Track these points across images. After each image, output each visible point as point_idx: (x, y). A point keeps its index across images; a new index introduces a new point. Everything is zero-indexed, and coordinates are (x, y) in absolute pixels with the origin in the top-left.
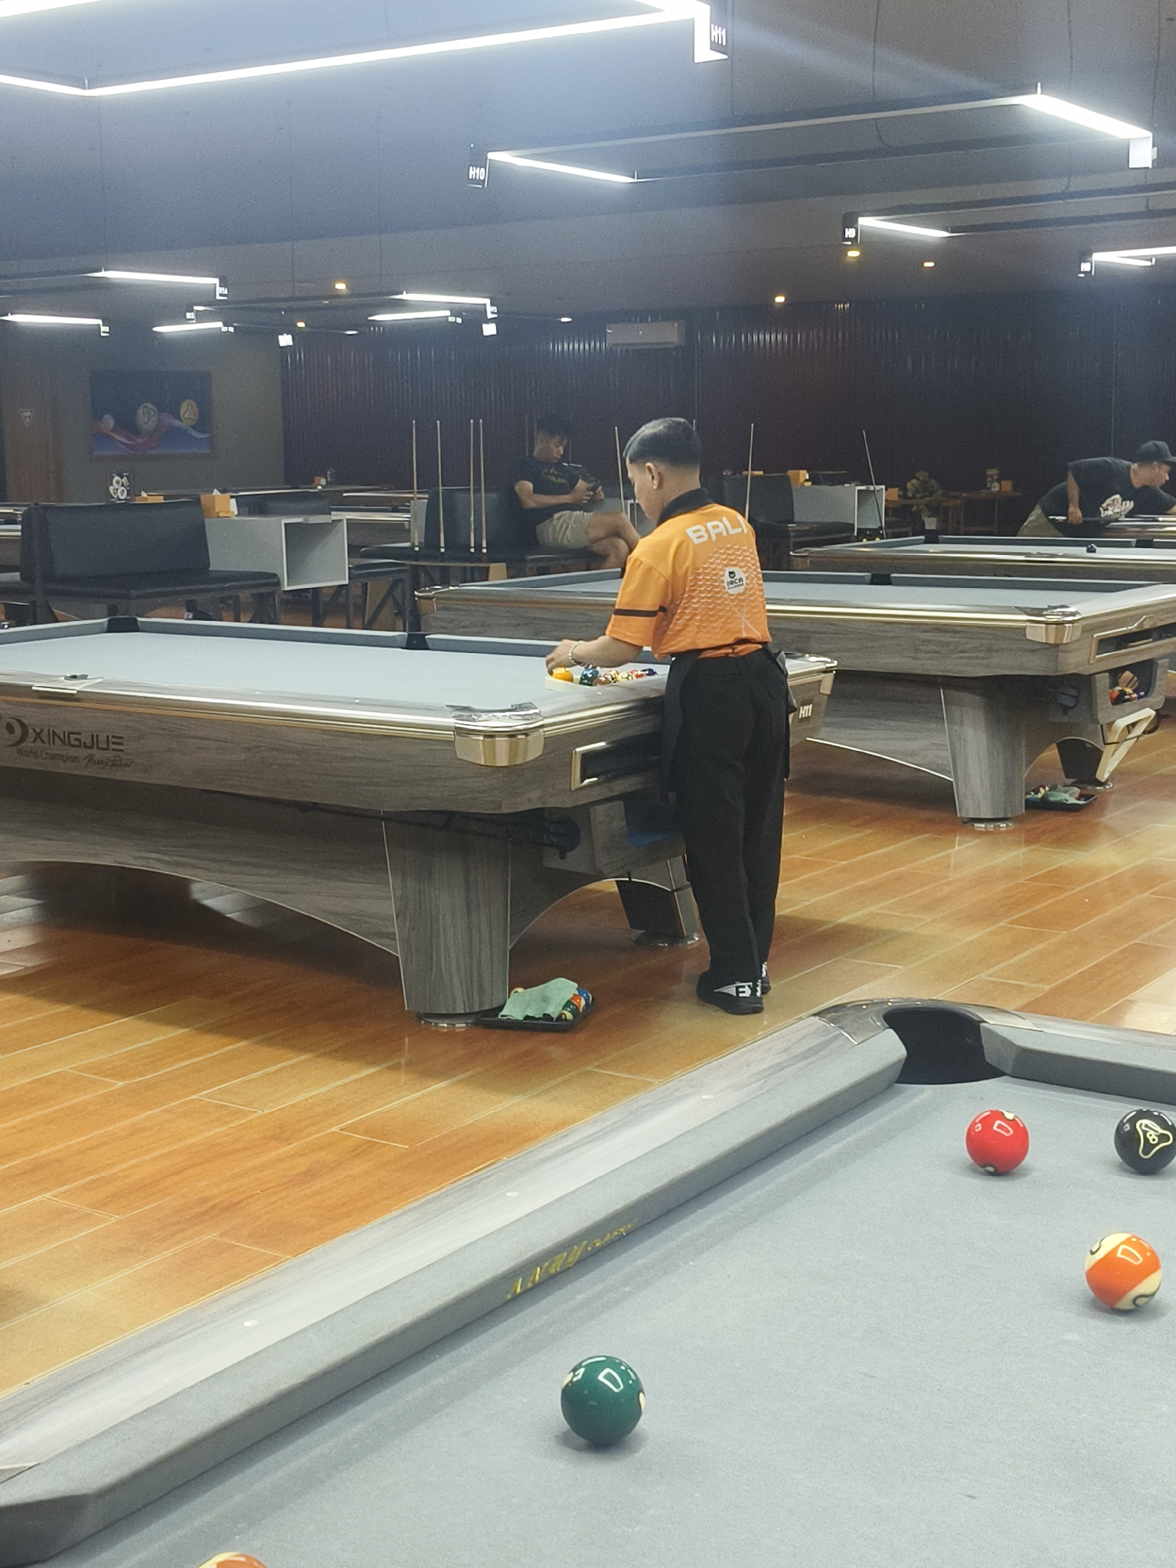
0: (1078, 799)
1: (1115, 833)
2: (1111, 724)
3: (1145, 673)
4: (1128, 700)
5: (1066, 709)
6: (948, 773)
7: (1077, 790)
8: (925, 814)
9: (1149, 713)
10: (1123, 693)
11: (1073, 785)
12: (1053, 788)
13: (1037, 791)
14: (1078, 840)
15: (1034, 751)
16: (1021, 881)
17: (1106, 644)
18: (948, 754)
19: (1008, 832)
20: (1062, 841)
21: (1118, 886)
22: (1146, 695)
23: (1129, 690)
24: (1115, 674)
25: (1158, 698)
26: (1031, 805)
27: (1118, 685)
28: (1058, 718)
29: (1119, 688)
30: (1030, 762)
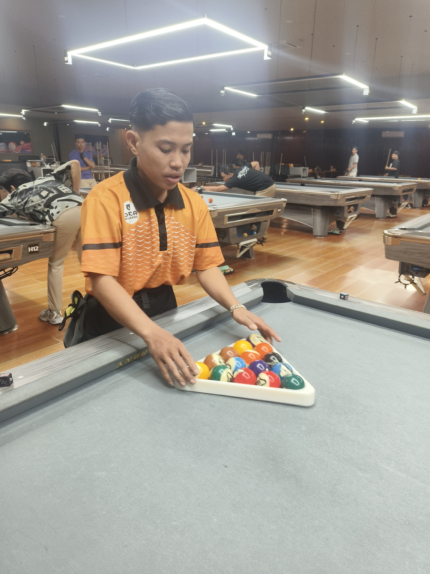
0: (339, 232)
1: (346, 240)
2: (347, 217)
3: (356, 206)
4: (351, 212)
5: (338, 214)
6: (312, 226)
7: (339, 231)
8: (307, 234)
9: (356, 215)
10: (351, 211)
11: (338, 230)
12: (334, 230)
13: (330, 231)
14: (338, 241)
15: (331, 222)
16: (324, 249)
17: (348, 200)
18: (312, 222)
19: (323, 239)
20: (335, 241)
21: (346, 251)
22: (355, 212)
23: (352, 210)
24: (349, 206)
25: (358, 212)
26: (329, 233)
27: (350, 209)
28: (336, 215)
29: (350, 210)
30: (329, 224)
